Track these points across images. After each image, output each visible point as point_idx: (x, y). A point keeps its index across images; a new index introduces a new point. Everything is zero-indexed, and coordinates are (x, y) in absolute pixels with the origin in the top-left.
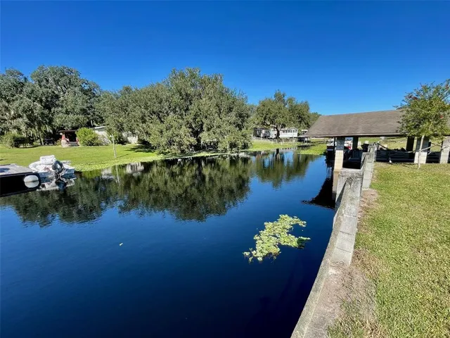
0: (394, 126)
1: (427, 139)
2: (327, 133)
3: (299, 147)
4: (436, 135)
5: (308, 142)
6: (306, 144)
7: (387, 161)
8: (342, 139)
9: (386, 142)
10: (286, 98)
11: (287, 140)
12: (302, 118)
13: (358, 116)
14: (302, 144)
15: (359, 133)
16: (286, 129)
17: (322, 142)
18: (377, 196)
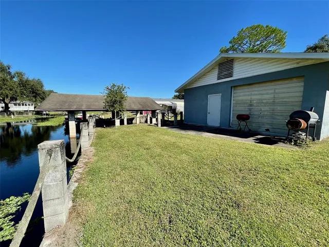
1: (117, 112)
3: (37, 119)
4: (120, 111)
5: (47, 114)
6: (45, 116)
10: (13, 71)
11: (20, 113)
14: (39, 117)
16: (18, 102)
17: (61, 115)
18: (94, 151)
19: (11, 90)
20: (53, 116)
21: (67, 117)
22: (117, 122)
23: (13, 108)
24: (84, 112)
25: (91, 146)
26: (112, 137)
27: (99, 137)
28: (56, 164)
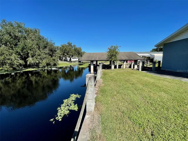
0: (105, 57)
1: (113, 61)
2: (87, 59)
3: (79, 64)
4: (115, 60)
5: (82, 62)
6: (82, 63)
7: (105, 69)
8: (92, 61)
9: (105, 62)
10: (72, 45)
11: (74, 62)
12: (79, 53)
13: (97, 54)
14: (80, 63)
15: (97, 59)
16: (74, 57)
17: (87, 63)
18: (102, 81)
19: (72, 52)
20: (84, 63)
21: (90, 63)
22: (113, 67)
23: (72, 60)
24: (97, 61)
25: (101, 78)
26: (110, 74)
27: (104, 74)
28: (92, 84)
